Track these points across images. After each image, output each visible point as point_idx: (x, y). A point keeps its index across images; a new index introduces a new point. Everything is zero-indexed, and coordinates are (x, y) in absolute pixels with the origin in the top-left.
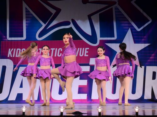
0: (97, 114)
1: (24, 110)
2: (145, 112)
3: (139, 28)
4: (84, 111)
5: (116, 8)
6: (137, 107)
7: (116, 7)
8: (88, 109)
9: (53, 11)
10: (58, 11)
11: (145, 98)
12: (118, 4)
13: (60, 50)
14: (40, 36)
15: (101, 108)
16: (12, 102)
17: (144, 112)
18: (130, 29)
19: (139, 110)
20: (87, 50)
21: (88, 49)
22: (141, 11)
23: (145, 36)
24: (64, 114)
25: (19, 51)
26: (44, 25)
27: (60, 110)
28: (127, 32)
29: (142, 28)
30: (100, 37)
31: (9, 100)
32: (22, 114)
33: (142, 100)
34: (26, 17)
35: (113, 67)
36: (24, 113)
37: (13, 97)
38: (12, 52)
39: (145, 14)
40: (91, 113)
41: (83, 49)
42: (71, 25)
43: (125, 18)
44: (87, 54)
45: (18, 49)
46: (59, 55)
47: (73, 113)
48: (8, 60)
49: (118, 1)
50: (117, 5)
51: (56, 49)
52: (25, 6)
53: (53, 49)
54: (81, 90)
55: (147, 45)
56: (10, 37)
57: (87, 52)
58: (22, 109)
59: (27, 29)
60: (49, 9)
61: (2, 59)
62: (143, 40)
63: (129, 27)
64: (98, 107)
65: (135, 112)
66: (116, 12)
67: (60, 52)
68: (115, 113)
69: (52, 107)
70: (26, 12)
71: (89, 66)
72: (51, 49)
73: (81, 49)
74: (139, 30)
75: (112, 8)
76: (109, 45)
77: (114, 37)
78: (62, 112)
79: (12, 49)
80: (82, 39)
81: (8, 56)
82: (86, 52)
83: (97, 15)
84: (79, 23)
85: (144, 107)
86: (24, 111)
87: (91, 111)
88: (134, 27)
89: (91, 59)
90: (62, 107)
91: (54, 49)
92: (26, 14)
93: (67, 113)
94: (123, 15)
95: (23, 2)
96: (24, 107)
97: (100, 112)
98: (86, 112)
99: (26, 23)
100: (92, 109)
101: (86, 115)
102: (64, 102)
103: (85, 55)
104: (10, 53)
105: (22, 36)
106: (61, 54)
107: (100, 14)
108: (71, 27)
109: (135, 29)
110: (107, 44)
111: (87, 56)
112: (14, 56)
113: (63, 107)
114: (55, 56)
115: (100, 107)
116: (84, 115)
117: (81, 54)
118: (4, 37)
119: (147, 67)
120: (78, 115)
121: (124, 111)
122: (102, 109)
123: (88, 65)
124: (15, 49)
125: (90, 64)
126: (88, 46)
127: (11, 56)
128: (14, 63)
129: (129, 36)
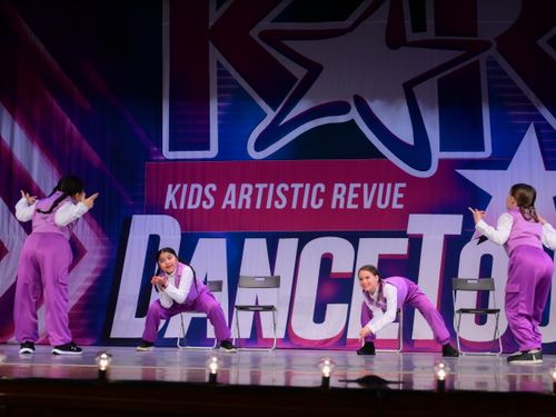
1: (214, 367)
4: (393, 375)
5: (491, 62)
7: (491, 57)
8: (404, 369)
9: (299, 72)
10: (314, 70)
12: (498, 49)
13: (319, 189)
14: (259, 146)
15: (444, 368)
16: (172, 343)
18: (532, 125)
20: (401, 190)
21: (404, 185)
24: (334, 383)
25: (196, 190)
26: (271, 115)
27: (320, 370)
28: (524, 134)
30: (443, 148)
31: (166, 336)
32: (207, 379)
34: (219, 91)
35: (479, 243)
36: (213, 377)
38: (176, 196)
40: (411, 383)
41: (389, 185)
42: (354, 115)
43: (519, 91)
44: (400, 201)
45: (193, 186)
46: (317, 203)
47: (358, 381)
48: (165, 216)
49: (497, 39)
50: (492, 52)
51: (308, 186)
52: (215, 55)
53: (297, 186)
56: (172, 148)
57: (401, 195)
59: (220, 127)
60: (287, 67)
61: (149, 216)
63: (530, 118)
64: (436, 364)
66: (489, 73)
67: (319, 195)
68: (485, 384)
69: (296, 362)
70: (219, 73)
71: (407, 240)
72: (293, 186)
73: (382, 185)
75: (478, 61)
76: (467, 173)
77: (482, 148)
78: (327, 375)
79: (178, 186)
80: (385, 157)
81: (167, 207)
82: (397, 195)
83: (433, 83)
84: (376, 107)
86: (214, 372)
87: (411, 375)
88: (546, 121)
89: (412, 217)
90: (327, 362)
91: (301, 185)
92: (219, 82)
93: (340, 381)
94: (511, 81)
95: (211, 44)
96: (215, 359)
97: (442, 378)
98: (396, 379)
99: (219, 109)
100: (415, 370)
103: (395, 205)
104: (170, 196)
105: (206, 147)
106: (321, 201)
107: (439, 81)
108: (353, 120)
109: (549, 127)
110: (460, 171)
111: (401, 206)
112: (182, 207)
113: (331, 362)
114: (305, 206)
115: (442, 365)
116: (391, 386)
117: (383, 202)
118: (155, 149)
122: (448, 369)
123: (402, 234)
124: (185, 186)
125: (409, 232)
126: (402, 176)
127: (175, 207)
128: (183, 227)
129: (530, 146)
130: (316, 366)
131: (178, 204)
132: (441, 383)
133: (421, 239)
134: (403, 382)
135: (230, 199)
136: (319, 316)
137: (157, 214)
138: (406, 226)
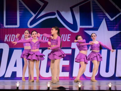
0: (77, 89)
1: (18, 85)
2: (117, 87)
3: (112, 18)
4: (67, 86)
5: (93, 2)
6: (110, 84)
8: (70, 85)
9: (42, 4)
10: (46, 4)
11: (117, 76)
14: (31, 24)
15: (80, 84)
16: (7, 79)
17: (115, 87)
18: (104, 18)
19: (112, 85)
20: (69, 36)
21: (70, 35)
22: (114, 4)
23: (116, 25)
24: (51, 89)
25: (13, 36)
26: (34, 16)
27: (47, 85)
28: (102, 21)
29: (114, 18)
30: (80, 25)
31: (5, 77)
33: (114, 78)
34: (20, 9)
35: (90, 50)
36: (18, 88)
37: (8, 75)
38: (8, 38)
39: (117, 7)
40: (72, 88)
41: (66, 35)
42: (57, 16)
43: (101, 9)
44: (69, 39)
45: (13, 35)
47: (58, 88)
48: (5, 44)
54: (64, 69)
55: (118, 32)
56: (7, 24)
57: (70, 38)
58: (16, 85)
59: (20, 19)
60: (39, 3)
62: (115, 28)
63: (104, 17)
65: (109, 87)
66: (93, 5)
70: (20, 4)
71: (71, 50)
74: (112, 20)
75: (90, 2)
76: (87, 32)
77: (91, 25)
78: (49, 87)
79: (8, 35)
80: (65, 27)
81: (5, 41)
82: (68, 38)
83: (78, 7)
84: (63, 13)
85: (115, 83)
86: (18, 86)
87: (72, 86)
88: (108, 18)
89: (73, 44)
90: (49, 83)
91: (42, 35)
92: (20, 6)
94: (99, 7)
96: (18, 83)
97: (80, 87)
98: (68, 87)
99: (20, 14)
100: (73, 85)
101: (68, 89)
102: (50, 79)
103: (68, 40)
104: (6, 38)
105: (16, 24)
107: (80, 6)
109: (109, 19)
110: (85, 31)
111: (70, 41)
112: (9, 41)
116: (66, 89)
117: (65, 40)
118: (2, 25)
119: (118, 50)
120: (62, 89)
121: (99, 87)
122: (81, 84)
123: (70, 48)
124: (10, 35)
125: (71, 48)
126: (70, 32)
127: (7, 41)
128: (10, 46)
129: (104, 24)
130: (46, 84)
131: (8, 40)
132: (80, 88)
133: (75, 49)
134: (69, 88)
135: (23, 38)
136: (47, 71)
137: (2, 43)
138: (71, 46)
